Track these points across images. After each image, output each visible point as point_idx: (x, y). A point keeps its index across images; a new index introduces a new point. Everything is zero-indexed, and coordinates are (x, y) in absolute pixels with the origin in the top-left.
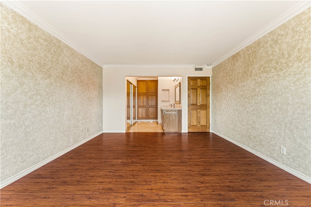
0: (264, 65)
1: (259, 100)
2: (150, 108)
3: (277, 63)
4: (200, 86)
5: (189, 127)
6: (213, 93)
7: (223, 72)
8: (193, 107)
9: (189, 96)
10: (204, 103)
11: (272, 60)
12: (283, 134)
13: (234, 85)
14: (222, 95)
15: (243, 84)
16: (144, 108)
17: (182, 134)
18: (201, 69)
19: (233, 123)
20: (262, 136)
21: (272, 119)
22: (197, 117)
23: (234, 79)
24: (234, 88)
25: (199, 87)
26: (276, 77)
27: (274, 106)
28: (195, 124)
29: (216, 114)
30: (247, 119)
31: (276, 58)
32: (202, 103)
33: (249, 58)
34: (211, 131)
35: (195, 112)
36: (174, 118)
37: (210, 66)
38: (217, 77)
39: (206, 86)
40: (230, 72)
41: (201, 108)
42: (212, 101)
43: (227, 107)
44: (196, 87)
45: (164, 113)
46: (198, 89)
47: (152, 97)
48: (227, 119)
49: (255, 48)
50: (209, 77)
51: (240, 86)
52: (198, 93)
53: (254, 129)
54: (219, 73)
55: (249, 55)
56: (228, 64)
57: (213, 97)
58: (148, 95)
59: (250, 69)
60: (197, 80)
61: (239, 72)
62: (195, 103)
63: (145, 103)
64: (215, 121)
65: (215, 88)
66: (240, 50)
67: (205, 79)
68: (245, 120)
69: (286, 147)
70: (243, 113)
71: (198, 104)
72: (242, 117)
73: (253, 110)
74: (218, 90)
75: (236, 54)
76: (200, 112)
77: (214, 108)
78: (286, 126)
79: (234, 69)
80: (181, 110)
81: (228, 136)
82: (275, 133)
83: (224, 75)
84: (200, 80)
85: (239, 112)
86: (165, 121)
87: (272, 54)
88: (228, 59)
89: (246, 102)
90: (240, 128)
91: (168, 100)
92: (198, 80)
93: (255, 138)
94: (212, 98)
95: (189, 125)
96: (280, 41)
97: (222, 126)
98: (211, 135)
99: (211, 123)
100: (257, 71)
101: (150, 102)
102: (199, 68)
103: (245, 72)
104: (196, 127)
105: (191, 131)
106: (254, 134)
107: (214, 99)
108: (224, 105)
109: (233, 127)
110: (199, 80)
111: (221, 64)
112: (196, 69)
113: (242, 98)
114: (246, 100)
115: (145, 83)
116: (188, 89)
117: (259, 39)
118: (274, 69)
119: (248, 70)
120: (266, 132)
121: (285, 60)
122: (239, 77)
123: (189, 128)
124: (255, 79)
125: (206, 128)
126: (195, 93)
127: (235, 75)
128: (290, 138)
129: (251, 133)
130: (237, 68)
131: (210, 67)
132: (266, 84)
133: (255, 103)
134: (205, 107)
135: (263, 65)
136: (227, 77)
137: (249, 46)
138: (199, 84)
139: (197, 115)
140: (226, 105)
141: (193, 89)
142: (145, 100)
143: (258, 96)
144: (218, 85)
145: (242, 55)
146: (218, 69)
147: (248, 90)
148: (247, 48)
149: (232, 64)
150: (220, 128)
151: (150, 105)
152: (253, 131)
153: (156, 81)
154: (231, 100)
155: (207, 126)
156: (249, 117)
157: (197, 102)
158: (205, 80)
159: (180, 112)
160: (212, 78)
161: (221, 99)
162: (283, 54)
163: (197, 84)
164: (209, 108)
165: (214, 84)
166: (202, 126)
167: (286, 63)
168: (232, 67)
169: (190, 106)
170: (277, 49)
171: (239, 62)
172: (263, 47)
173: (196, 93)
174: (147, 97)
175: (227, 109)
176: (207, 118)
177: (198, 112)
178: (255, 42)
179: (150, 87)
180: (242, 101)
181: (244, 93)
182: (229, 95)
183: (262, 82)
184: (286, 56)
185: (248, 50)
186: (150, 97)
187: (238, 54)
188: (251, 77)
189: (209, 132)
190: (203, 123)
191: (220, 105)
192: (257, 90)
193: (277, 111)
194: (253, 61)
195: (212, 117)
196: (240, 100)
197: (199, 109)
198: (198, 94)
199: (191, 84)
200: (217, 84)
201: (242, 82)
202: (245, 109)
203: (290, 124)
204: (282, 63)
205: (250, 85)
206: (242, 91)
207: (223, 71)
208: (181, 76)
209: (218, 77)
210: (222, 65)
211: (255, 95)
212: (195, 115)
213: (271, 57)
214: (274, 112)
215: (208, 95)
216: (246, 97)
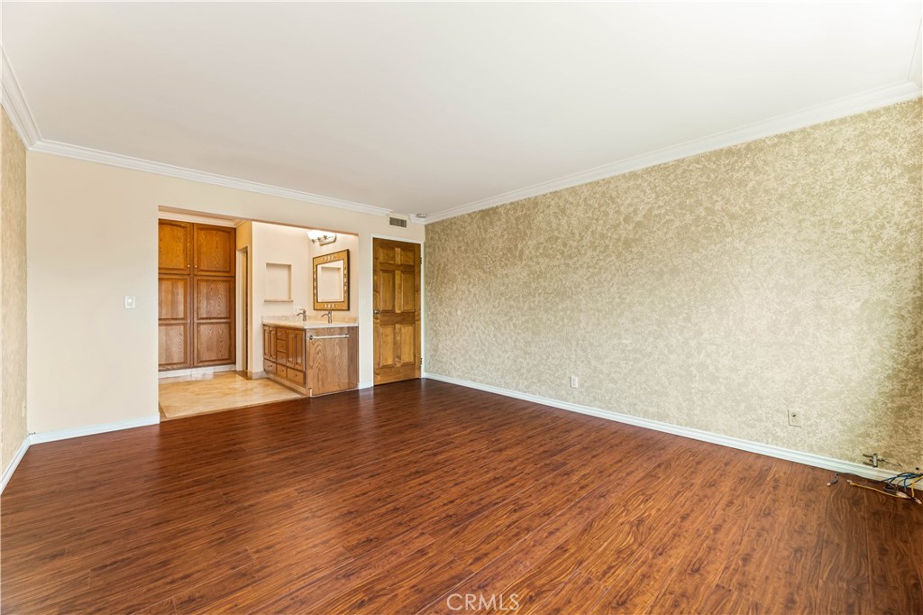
0: (545, 244)
1: (536, 303)
2: (202, 327)
3: (565, 245)
4: (401, 265)
5: (377, 372)
6: (427, 283)
7: (458, 241)
8: (386, 318)
9: (376, 290)
10: (409, 308)
11: (557, 238)
12: (573, 356)
13: (485, 272)
14: (455, 289)
15: (504, 272)
16: (178, 327)
17: (361, 394)
18: (402, 223)
19: (484, 350)
20: (542, 366)
21: (558, 334)
22: (395, 343)
23: (486, 258)
24: (484, 277)
25: (398, 266)
26: (563, 268)
27: (561, 313)
28: (390, 362)
29: (436, 334)
30: (514, 339)
31: (562, 236)
32: (406, 308)
33: (517, 224)
34: (424, 375)
35: (389, 330)
36: (337, 351)
37: (422, 219)
38: (439, 248)
39: (413, 267)
40: (476, 244)
41: (404, 319)
42: (426, 303)
43: (467, 316)
44: (391, 268)
45: (308, 339)
46: (397, 272)
47: (213, 286)
48: (467, 343)
49: (528, 209)
50: (419, 245)
51: (499, 276)
52: (397, 282)
53: (528, 356)
54: (446, 240)
55: (517, 219)
56: (470, 224)
57: (429, 294)
58: (196, 278)
59: (519, 246)
60: (393, 249)
61: (497, 248)
62: (391, 308)
63: (181, 308)
64: (436, 350)
65: (436, 273)
66: (498, 204)
67: (411, 248)
68: (509, 340)
69: (578, 375)
70: (505, 328)
71: (397, 311)
72: (503, 335)
73: (527, 321)
74: (445, 277)
75: (490, 209)
76: (400, 329)
77: (432, 320)
78: (578, 344)
79: (484, 239)
80: (357, 327)
81: (471, 379)
82: (562, 356)
83: (459, 247)
84: (402, 249)
85: (496, 326)
86: (311, 363)
87: (557, 229)
88: (469, 215)
89: (511, 307)
90: (499, 356)
91: (286, 298)
92: (396, 249)
93: (529, 371)
94: (426, 296)
95: (377, 366)
96: (568, 212)
97: (455, 359)
98: (423, 383)
99: (423, 356)
100: (533, 252)
101: (204, 305)
102: (397, 220)
103: (510, 250)
104: (393, 370)
105: (381, 380)
106: (528, 364)
107: (433, 299)
108: (459, 313)
109: (483, 357)
110: (398, 250)
111: (452, 222)
112: (393, 222)
113: (503, 299)
114: (512, 303)
115: (179, 233)
116: (374, 271)
117: (536, 197)
118: (561, 253)
119: (516, 246)
120: (548, 358)
121: (575, 244)
122: (496, 257)
123: (376, 374)
124: (529, 266)
125: (414, 370)
126: (389, 281)
127: (487, 251)
128: (582, 362)
129: (521, 363)
130: (491, 238)
131: (423, 222)
132: (549, 276)
133: (530, 308)
134: (411, 318)
135: (542, 244)
136: (467, 253)
137: (518, 202)
138: (398, 260)
139: (395, 338)
140: (466, 311)
141: (384, 271)
142: (181, 298)
143: (534, 297)
144: (442, 265)
145: (504, 215)
146: (443, 230)
147: (517, 285)
148: (515, 206)
149: (479, 227)
150: (451, 363)
151: (205, 316)
152: (525, 359)
153: (229, 233)
154: (477, 302)
155: (415, 365)
156: (518, 334)
157: (394, 306)
158: (411, 251)
159: (353, 331)
160: (425, 247)
161: (450, 299)
162: (573, 234)
163: (394, 258)
164: (420, 320)
165: (429, 262)
166: (405, 365)
167: (576, 248)
168: (481, 233)
169: (379, 316)
170: (564, 222)
171: (497, 228)
172: (543, 212)
173: (391, 282)
174: (192, 287)
175: (469, 321)
176: (414, 344)
177: (397, 331)
178: (529, 199)
179: (204, 249)
180: (503, 305)
181: (507, 288)
182: (472, 290)
183: (541, 272)
184: (577, 237)
185: (515, 210)
186: (204, 288)
187: (494, 210)
188: (521, 260)
189: (419, 379)
190: (407, 357)
191: (450, 313)
192: (533, 286)
193: (566, 321)
194: (525, 232)
195: (426, 341)
196: (499, 303)
197: (398, 323)
198: (397, 286)
199: (381, 259)
200: (439, 265)
201: (502, 267)
202: (511, 319)
203: (583, 341)
204: (571, 247)
205: (519, 276)
206: (503, 284)
207: (457, 237)
208: (357, 235)
209: (444, 250)
210: (455, 223)
211: (530, 294)
212: (390, 339)
213: (556, 233)
214: (561, 323)
215: (417, 290)
216: (511, 297)
